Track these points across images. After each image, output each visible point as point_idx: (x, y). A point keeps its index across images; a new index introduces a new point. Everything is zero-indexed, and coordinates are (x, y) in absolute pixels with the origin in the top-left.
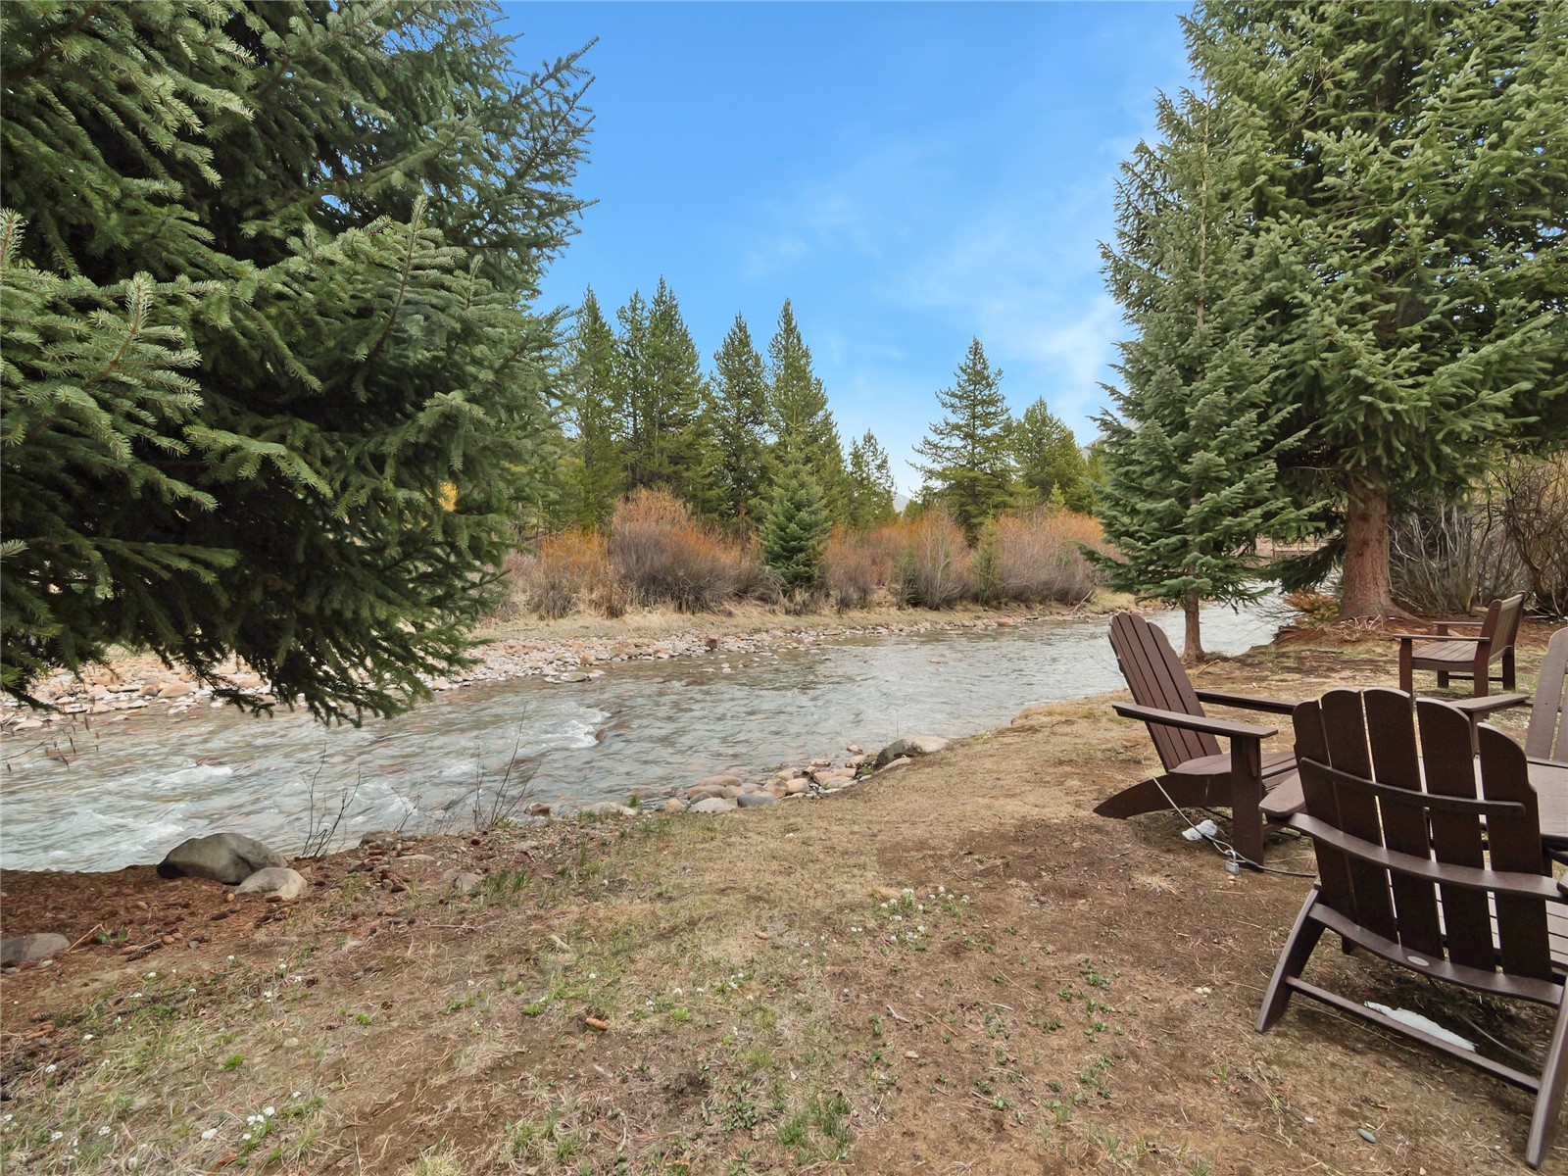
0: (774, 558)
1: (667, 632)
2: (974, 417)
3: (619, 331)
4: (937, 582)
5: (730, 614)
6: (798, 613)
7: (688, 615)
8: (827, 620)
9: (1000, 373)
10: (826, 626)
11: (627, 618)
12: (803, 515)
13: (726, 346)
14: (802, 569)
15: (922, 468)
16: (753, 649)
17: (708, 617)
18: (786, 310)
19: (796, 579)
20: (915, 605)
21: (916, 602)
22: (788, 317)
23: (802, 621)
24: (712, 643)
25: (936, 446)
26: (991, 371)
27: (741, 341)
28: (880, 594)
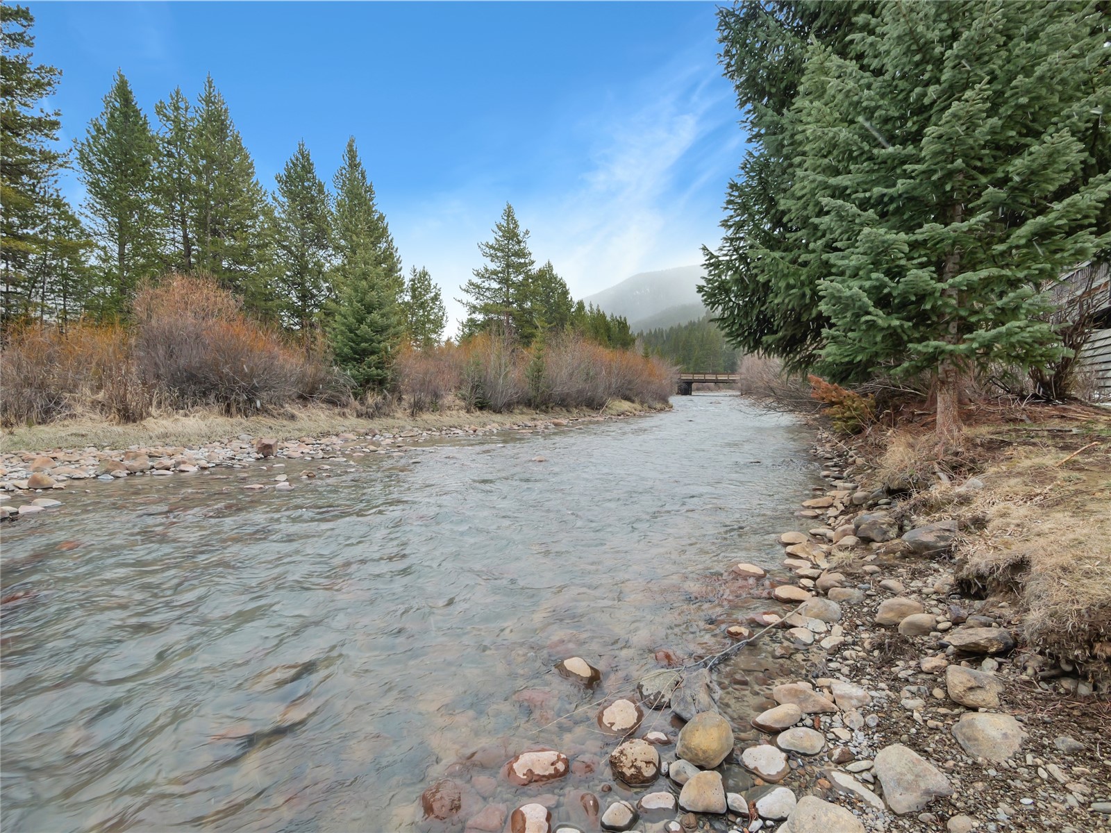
0: (343, 360)
1: (209, 438)
2: (508, 266)
3: (159, 128)
4: (499, 388)
5: (293, 417)
6: (370, 416)
7: (239, 419)
8: (402, 423)
9: (527, 232)
10: (402, 429)
11: (149, 422)
12: (375, 316)
13: (288, 171)
14: (374, 371)
15: (468, 304)
16: (321, 454)
17: (266, 421)
18: (350, 146)
19: (367, 381)
20: (481, 408)
21: (482, 406)
22: (352, 154)
23: (376, 424)
24: (266, 450)
25: (478, 287)
26: (521, 230)
27: (303, 166)
28: (449, 399)
